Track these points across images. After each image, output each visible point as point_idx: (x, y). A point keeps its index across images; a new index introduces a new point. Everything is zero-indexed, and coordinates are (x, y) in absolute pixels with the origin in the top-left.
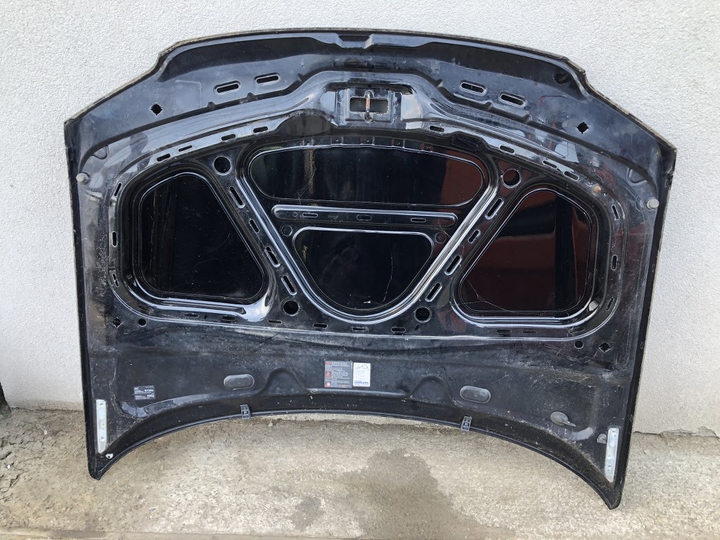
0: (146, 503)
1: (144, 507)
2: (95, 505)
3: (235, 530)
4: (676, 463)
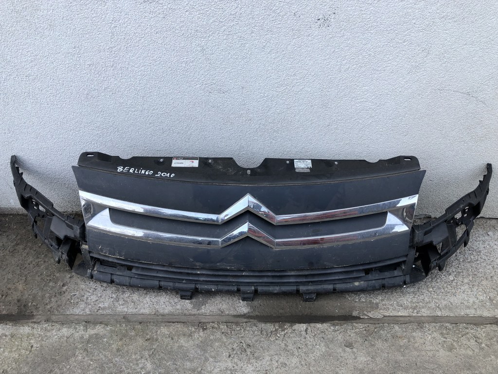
0: (68, 290)
1: (66, 294)
2: (26, 292)
3: (142, 311)
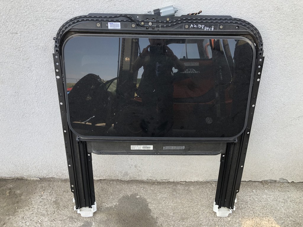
4: (268, 196)
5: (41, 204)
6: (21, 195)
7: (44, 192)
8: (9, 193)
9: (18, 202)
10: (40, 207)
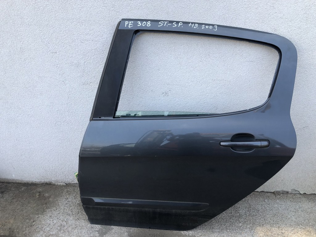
0: (36, 224)
1: (34, 226)
2: (14, 225)
4: (279, 206)
5: (66, 205)
6: (49, 197)
7: (69, 195)
8: (39, 195)
9: (46, 204)
10: (66, 208)
